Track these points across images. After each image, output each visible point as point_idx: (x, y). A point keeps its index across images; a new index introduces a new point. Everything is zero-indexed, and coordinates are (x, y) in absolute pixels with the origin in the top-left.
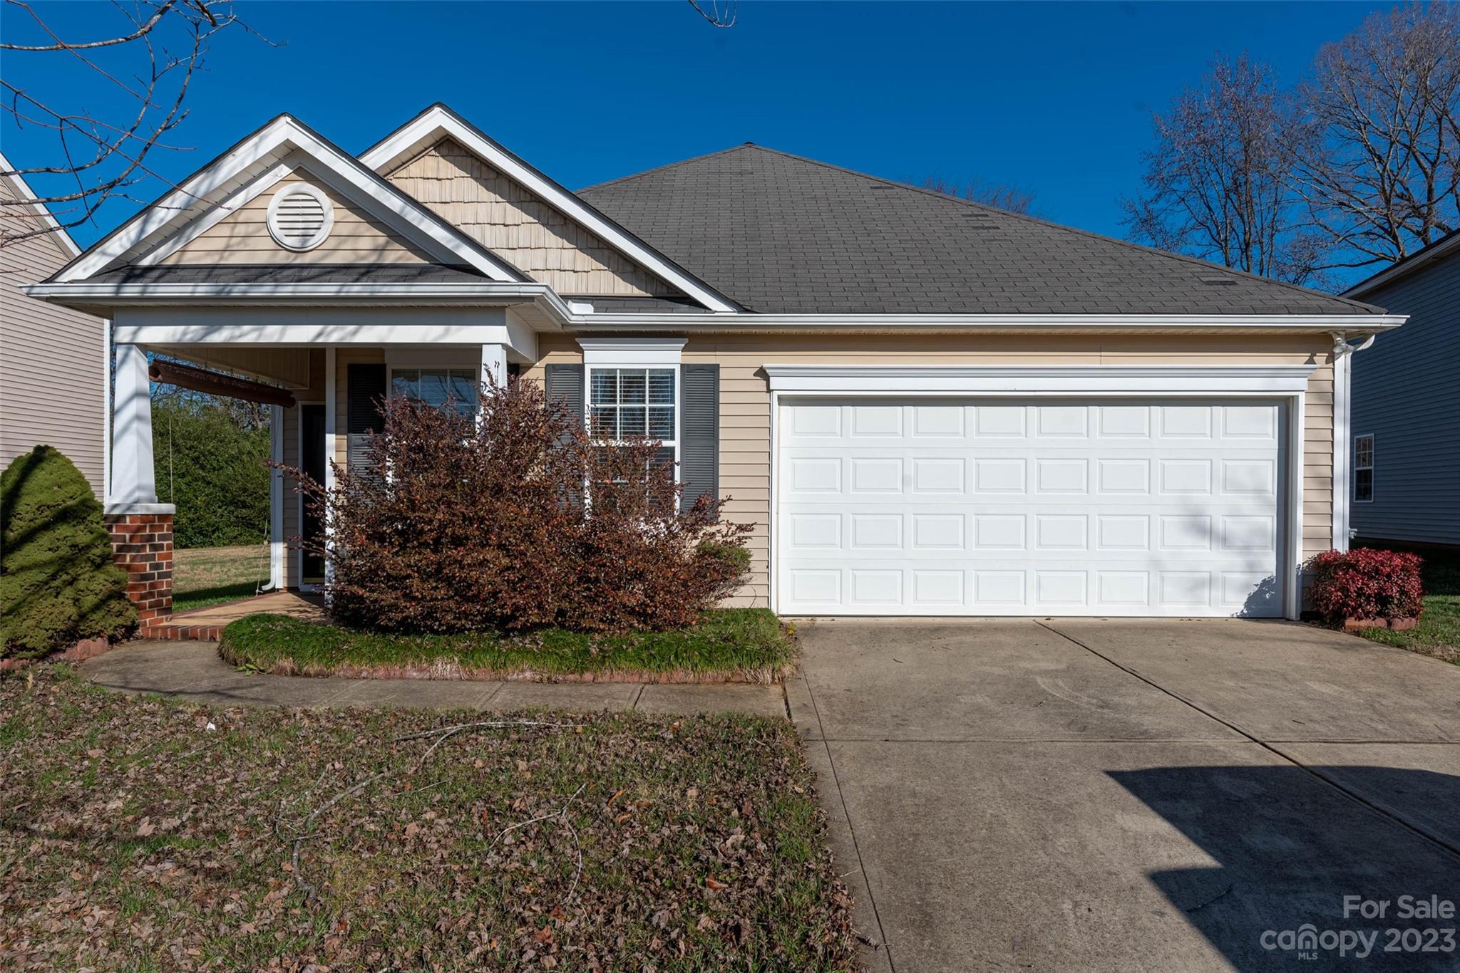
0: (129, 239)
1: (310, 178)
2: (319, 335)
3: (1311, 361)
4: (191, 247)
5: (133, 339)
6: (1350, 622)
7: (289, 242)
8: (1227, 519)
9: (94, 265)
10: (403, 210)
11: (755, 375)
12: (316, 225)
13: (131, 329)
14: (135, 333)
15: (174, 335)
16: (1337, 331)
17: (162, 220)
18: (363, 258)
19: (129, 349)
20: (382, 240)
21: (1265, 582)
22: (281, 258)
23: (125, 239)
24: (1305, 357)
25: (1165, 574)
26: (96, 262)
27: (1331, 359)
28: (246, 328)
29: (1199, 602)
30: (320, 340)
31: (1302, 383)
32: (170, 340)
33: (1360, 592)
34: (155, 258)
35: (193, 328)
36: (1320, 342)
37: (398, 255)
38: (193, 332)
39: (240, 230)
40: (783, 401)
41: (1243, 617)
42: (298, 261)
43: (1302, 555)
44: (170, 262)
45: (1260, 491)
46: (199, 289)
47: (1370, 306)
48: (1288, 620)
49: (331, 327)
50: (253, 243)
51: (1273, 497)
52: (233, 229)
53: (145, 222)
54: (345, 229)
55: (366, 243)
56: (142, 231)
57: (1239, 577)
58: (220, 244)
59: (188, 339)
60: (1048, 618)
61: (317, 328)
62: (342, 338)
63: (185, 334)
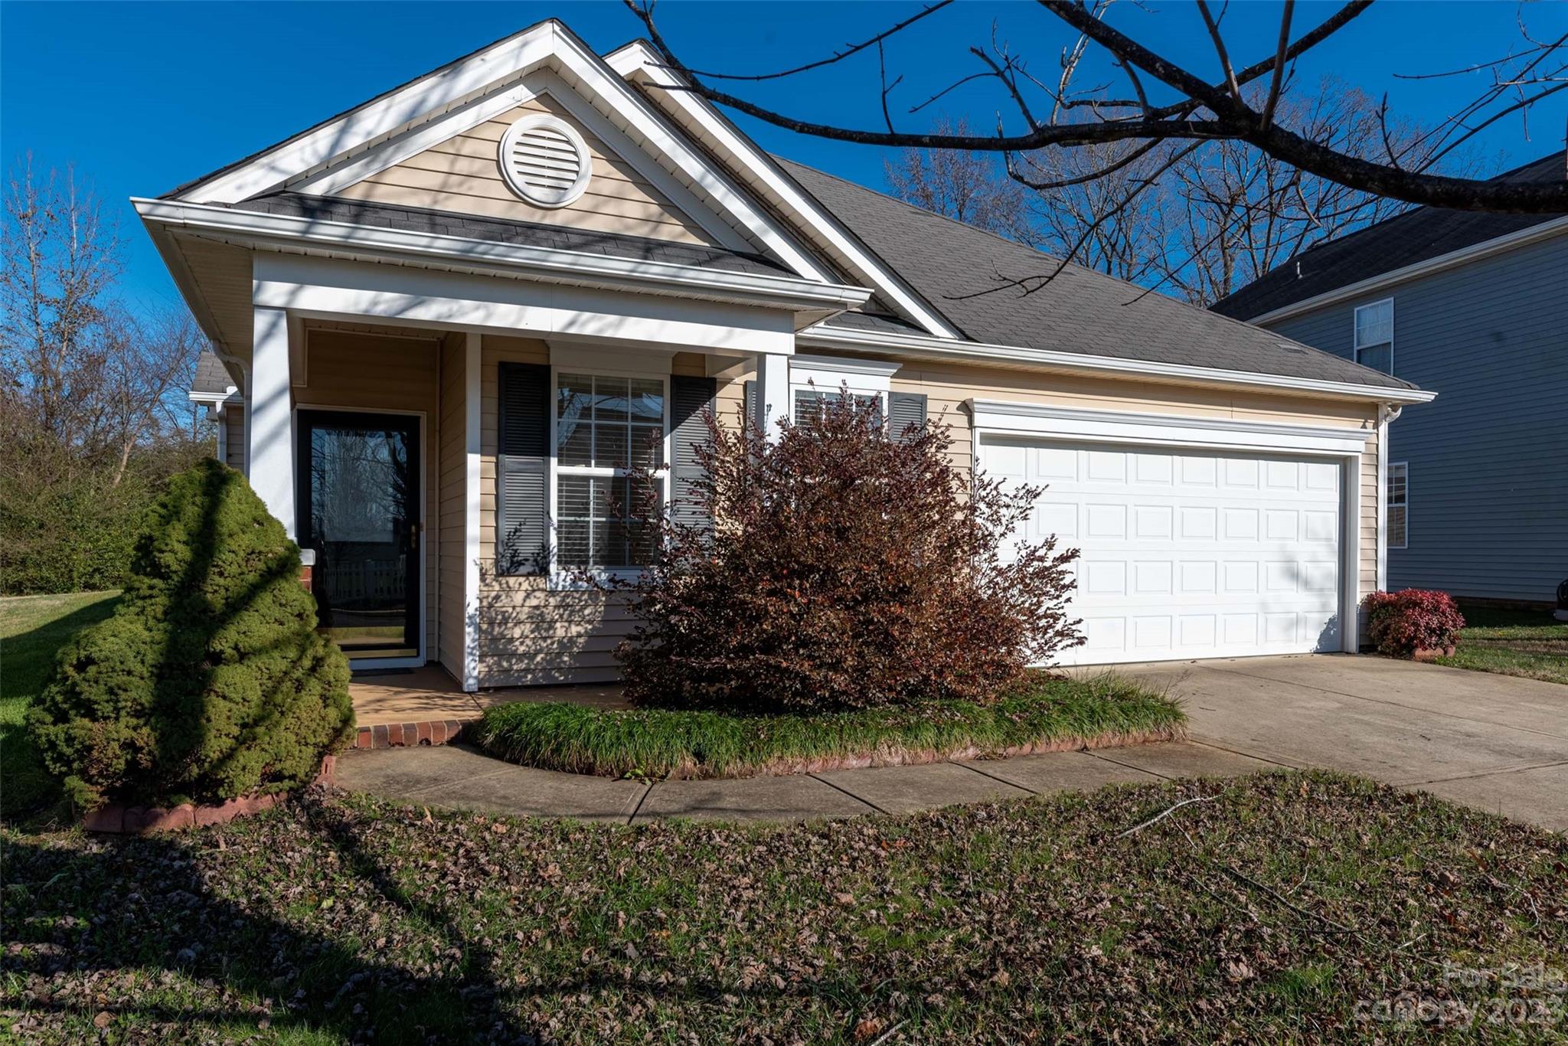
0: (315, 152)
1: (559, 111)
2: (571, 323)
3: (1364, 427)
4: (388, 178)
5: (290, 301)
6: (1419, 652)
7: (537, 193)
8: (1308, 564)
9: (256, 183)
10: (703, 177)
11: (958, 409)
12: (573, 176)
13: (287, 287)
14: (293, 294)
15: (357, 304)
16: (1385, 400)
17: (369, 134)
18: (628, 228)
19: (280, 316)
20: (655, 209)
21: (1331, 621)
22: (522, 214)
23: (308, 152)
24: (1360, 422)
25: (1268, 616)
26: (256, 179)
27: (1376, 426)
28: (467, 303)
29: (1290, 641)
30: (573, 330)
31: (1360, 446)
32: (351, 310)
33: (1427, 627)
34: (332, 186)
35: (388, 295)
36: (1368, 410)
37: (672, 231)
38: (387, 301)
39: (462, 166)
40: (990, 440)
41: (1317, 652)
42: (547, 221)
43: (1359, 595)
44: (356, 195)
45: (1329, 539)
46: (439, 243)
47: (1412, 385)
48: (1348, 653)
49: (587, 315)
50: (478, 188)
51: (1336, 544)
52: (453, 163)
53: (343, 131)
54: (607, 187)
55: (633, 210)
56: (335, 145)
57: (1316, 616)
58: (434, 181)
59: (380, 310)
60: (1194, 661)
61: (568, 315)
62: (601, 330)
63: (375, 303)
